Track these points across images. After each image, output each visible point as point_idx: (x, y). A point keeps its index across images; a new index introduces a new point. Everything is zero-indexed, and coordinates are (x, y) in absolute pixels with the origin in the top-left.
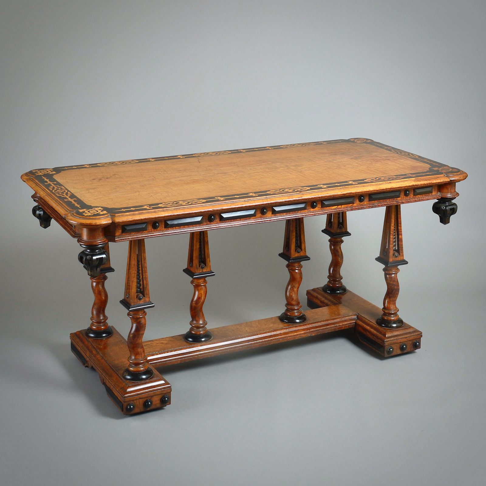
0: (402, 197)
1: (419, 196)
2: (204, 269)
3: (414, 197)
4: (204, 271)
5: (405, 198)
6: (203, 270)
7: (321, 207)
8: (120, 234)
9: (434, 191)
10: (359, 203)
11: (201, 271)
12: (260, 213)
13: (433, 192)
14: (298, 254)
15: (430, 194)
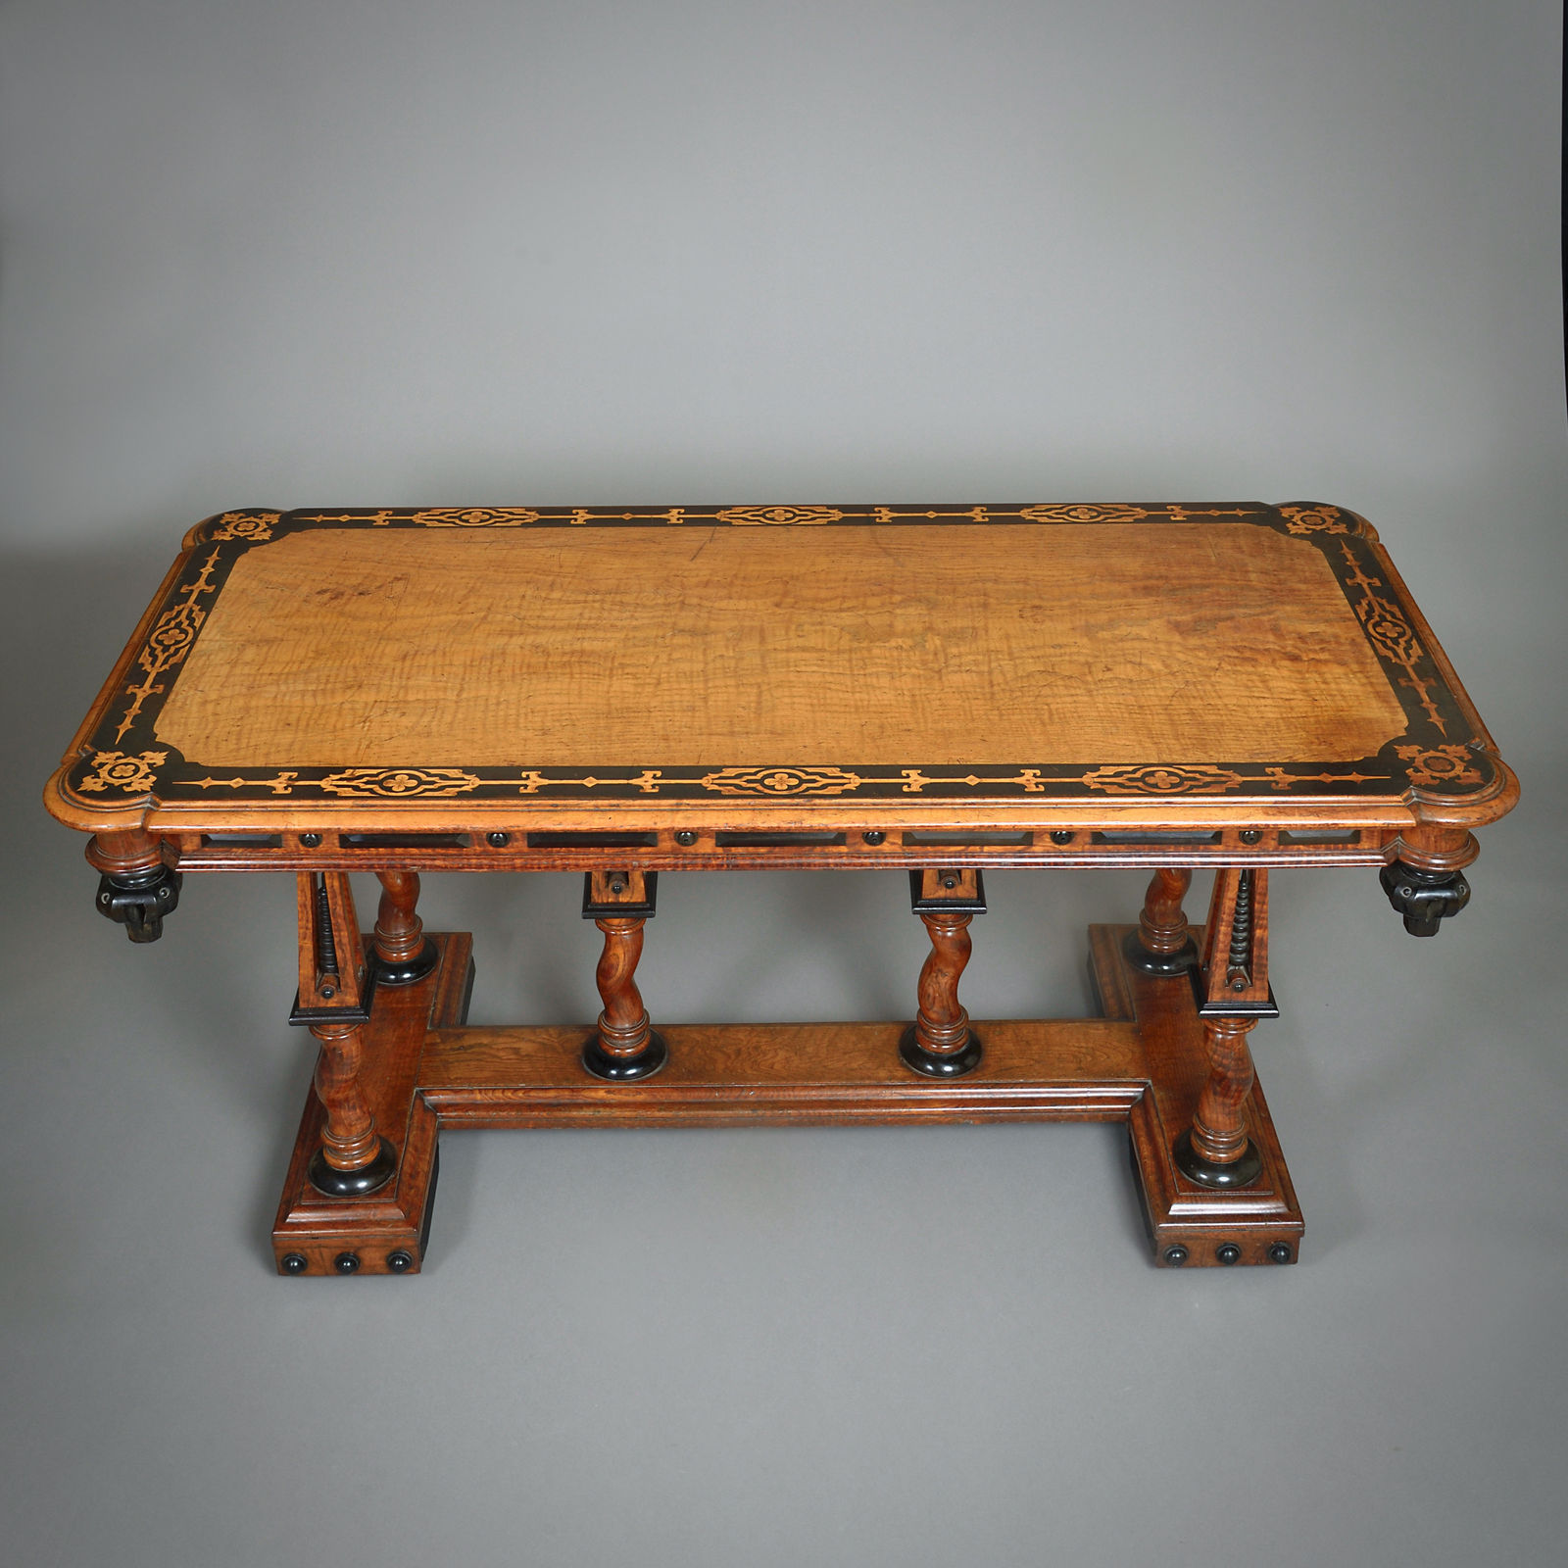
0: (1232, 844)
1: (1301, 847)
2: (620, 895)
3: (1281, 847)
4: (621, 900)
5: (1244, 848)
6: (617, 898)
7: (900, 842)
8: (195, 848)
9: (1367, 837)
10: (1052, 844)
11: (610, 900)
12: (671, 839)
13: (1364, 839)
14: (948, 891)
15: (1349, 846)
